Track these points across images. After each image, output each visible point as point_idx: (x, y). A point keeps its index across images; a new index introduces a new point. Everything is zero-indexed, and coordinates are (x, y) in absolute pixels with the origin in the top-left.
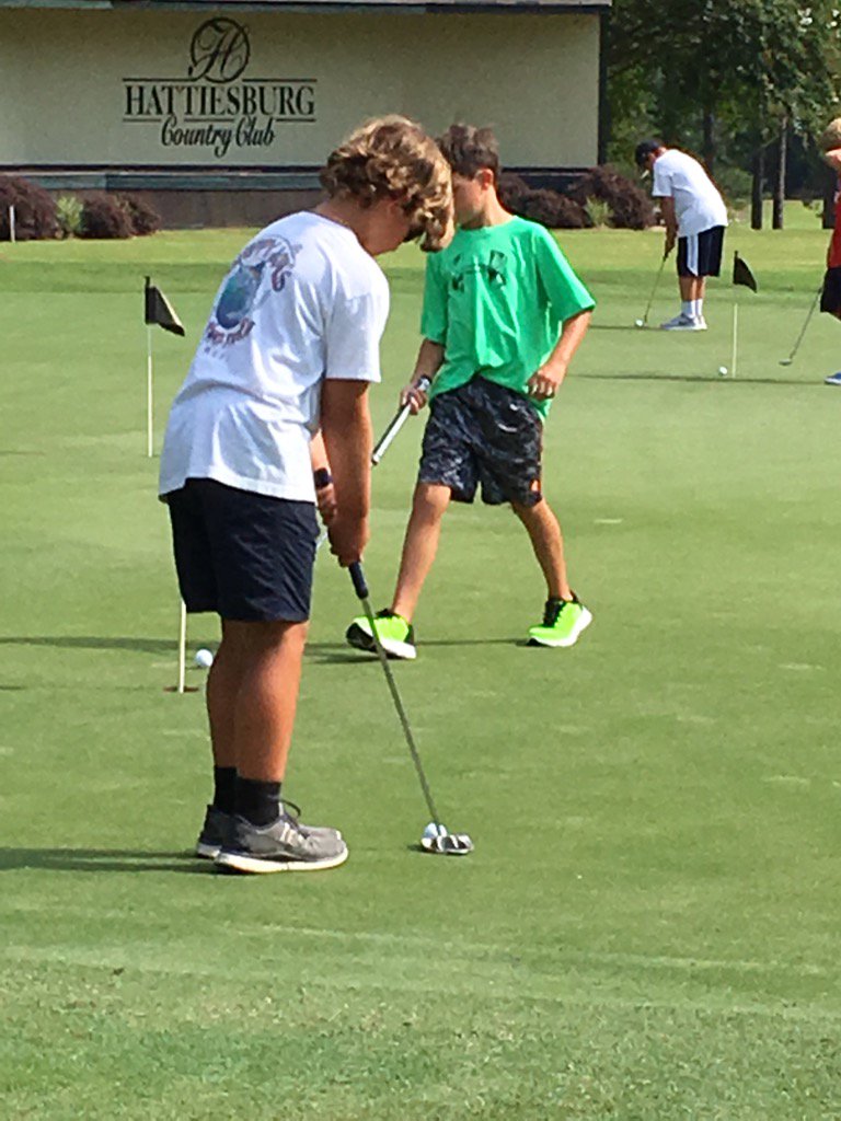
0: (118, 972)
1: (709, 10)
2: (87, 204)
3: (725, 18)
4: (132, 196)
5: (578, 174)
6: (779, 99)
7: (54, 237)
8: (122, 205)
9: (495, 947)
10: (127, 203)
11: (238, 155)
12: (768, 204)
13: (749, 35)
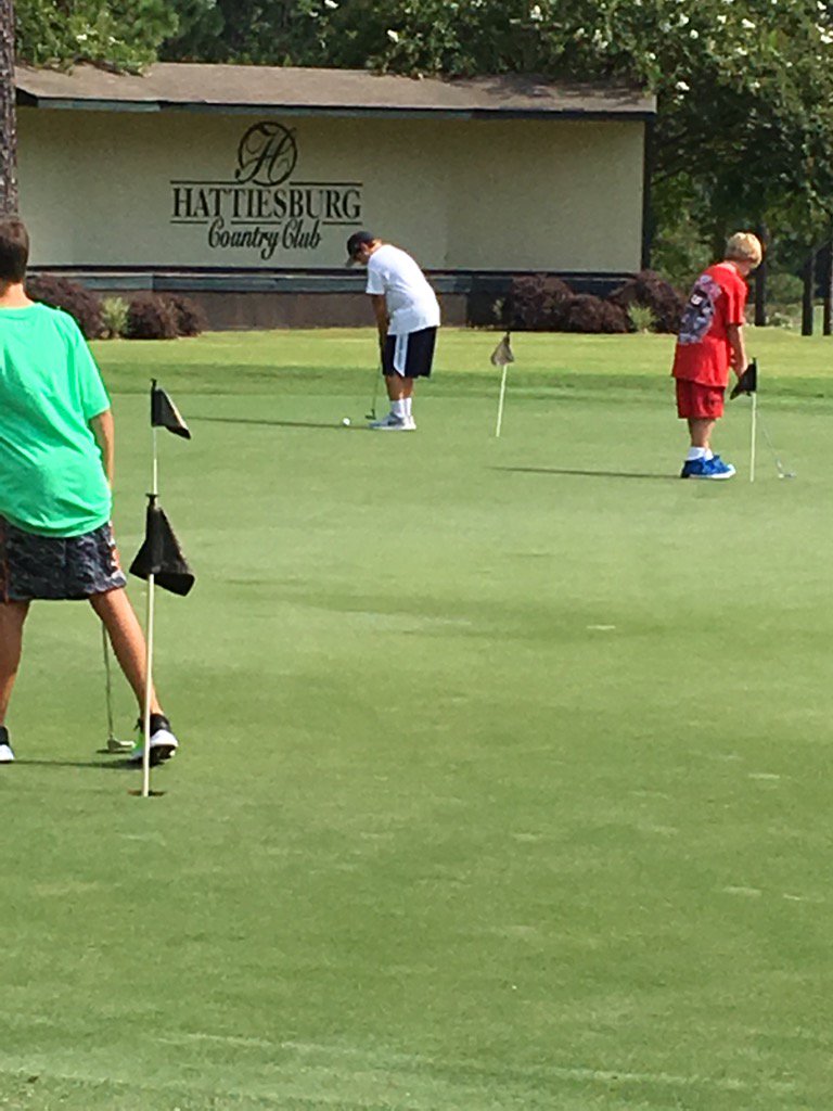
0: (32, 1080)
1: (754, 118)
2: (134, 305)
3: (768, 126)
4: (176, 297)
5: (622, 279)
6: (822, 206)
7: (101, 338)
8: (168, 306)
9: (418, 1058)
10: (172, 303)
11: (284, 257)
12: (819, 310)
13: (793, 143)
